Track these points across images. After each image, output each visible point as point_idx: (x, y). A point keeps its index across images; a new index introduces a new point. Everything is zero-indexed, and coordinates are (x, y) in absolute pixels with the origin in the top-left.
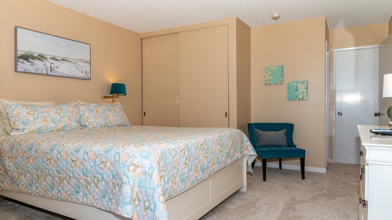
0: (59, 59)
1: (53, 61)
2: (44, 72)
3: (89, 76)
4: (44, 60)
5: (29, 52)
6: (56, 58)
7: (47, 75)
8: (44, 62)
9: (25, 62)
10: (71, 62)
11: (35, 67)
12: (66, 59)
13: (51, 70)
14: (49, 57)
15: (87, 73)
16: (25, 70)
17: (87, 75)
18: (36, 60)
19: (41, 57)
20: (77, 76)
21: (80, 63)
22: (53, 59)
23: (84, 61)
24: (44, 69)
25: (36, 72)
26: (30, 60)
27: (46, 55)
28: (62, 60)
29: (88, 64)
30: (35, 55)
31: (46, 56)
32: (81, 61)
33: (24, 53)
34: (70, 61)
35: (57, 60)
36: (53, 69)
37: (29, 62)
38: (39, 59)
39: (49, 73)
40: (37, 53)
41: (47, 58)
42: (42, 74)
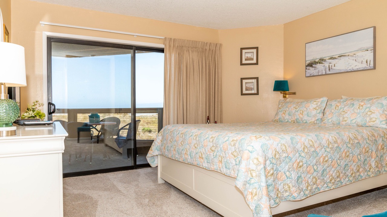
0: (336, 57)
1: (330, 61)
2: (324, 73)
3: (372, 65)
4: (323, 62)
5: (313, 60)
6: (334, 57)
7: (326, 74)
8: (324, 64)
9: (311, 68)
10: (349, 56)
11: (317, 71)
12: (343, 55)
13: (329, 70)
14: (328, 58)
15: (369, 62)
16: (311, 75)
17: (369, 64)
18: (318, 64)
19: (322, 61)
20: (355, 68)
21: (359, 54)
22: (332, 58)
23: (364, 49)
24: (323, 70)
25: (317, 74)
26: (314, 66)
27: (325, 57)
28: (339, 57)
29: (371, 51)
30: (317, 60)
31: (325, 59)
32: (361, 50)
33: (310, 61)
34: (347, 55)
35: (335, 58)
36: (331, 68)
37: (313, 67)
38: (320, 63)
39: (328, 72)
40: (318, 59)
41: (325, 60)
42: (322, 75)
